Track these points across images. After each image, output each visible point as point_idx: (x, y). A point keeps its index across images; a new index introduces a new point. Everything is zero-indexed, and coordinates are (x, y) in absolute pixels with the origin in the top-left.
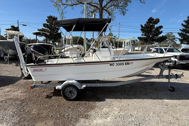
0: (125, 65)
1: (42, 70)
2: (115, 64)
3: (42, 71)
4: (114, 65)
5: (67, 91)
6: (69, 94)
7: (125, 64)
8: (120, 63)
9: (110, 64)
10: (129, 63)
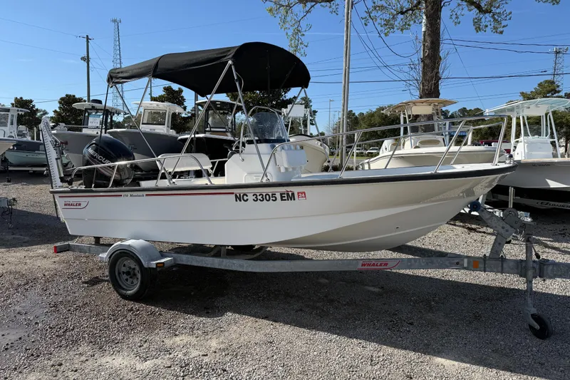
0: (282, 200)
1: (80, 205)
2: (251, 197)
3: (79, 207)
4: (247, 200)
5: (124, 269)
6: (127, 280)
7: (282, 197)
8: (264, 194)
9: (236, 196)
10: (293, 194)
